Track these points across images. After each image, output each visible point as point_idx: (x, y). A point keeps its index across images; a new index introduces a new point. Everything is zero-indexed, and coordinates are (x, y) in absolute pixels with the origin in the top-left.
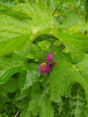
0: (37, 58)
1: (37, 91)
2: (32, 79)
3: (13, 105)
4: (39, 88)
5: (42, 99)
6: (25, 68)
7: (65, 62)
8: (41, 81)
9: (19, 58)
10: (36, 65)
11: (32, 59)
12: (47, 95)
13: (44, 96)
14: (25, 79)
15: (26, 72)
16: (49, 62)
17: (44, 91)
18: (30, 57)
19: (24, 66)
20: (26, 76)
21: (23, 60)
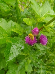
0: (21, 33)
10: (20, 38)
16: (35, 35)
18: (15, 30)
20: (11, 48)
21: (7, 33)
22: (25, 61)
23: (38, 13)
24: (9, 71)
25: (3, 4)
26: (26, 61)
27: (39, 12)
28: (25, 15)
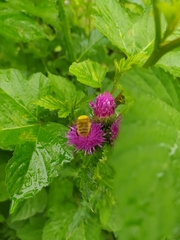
0: (67, 110)
1: (65, 201)
2: (48, 168)
3: (10, 229)
4: (70, 193)
5: (76, 223)
6: (29, 137)
7: (161, 103)
8: (76, 174)
9: (15, 105)
10: (63, 128)
11: (52, 109)
12: (91, 213)
13: (83, 213)
14: (26, 168)
15: (31, 147)
16: (101, 118)
17: (84, 203)
18: (46, 103)
19: (27, 129)
20: (30, 158)
21: (26, 113)
22: (99, 195)
23: (126, 41)
24: (51, 223)
25: (23, 22)
26: (101, 198)
27: (129, 36)
28: (94, 51)
